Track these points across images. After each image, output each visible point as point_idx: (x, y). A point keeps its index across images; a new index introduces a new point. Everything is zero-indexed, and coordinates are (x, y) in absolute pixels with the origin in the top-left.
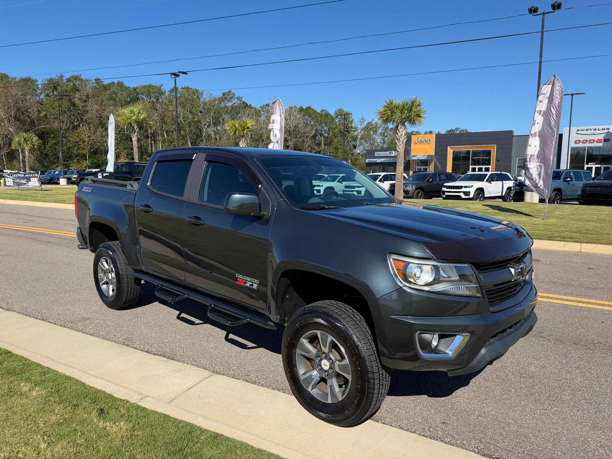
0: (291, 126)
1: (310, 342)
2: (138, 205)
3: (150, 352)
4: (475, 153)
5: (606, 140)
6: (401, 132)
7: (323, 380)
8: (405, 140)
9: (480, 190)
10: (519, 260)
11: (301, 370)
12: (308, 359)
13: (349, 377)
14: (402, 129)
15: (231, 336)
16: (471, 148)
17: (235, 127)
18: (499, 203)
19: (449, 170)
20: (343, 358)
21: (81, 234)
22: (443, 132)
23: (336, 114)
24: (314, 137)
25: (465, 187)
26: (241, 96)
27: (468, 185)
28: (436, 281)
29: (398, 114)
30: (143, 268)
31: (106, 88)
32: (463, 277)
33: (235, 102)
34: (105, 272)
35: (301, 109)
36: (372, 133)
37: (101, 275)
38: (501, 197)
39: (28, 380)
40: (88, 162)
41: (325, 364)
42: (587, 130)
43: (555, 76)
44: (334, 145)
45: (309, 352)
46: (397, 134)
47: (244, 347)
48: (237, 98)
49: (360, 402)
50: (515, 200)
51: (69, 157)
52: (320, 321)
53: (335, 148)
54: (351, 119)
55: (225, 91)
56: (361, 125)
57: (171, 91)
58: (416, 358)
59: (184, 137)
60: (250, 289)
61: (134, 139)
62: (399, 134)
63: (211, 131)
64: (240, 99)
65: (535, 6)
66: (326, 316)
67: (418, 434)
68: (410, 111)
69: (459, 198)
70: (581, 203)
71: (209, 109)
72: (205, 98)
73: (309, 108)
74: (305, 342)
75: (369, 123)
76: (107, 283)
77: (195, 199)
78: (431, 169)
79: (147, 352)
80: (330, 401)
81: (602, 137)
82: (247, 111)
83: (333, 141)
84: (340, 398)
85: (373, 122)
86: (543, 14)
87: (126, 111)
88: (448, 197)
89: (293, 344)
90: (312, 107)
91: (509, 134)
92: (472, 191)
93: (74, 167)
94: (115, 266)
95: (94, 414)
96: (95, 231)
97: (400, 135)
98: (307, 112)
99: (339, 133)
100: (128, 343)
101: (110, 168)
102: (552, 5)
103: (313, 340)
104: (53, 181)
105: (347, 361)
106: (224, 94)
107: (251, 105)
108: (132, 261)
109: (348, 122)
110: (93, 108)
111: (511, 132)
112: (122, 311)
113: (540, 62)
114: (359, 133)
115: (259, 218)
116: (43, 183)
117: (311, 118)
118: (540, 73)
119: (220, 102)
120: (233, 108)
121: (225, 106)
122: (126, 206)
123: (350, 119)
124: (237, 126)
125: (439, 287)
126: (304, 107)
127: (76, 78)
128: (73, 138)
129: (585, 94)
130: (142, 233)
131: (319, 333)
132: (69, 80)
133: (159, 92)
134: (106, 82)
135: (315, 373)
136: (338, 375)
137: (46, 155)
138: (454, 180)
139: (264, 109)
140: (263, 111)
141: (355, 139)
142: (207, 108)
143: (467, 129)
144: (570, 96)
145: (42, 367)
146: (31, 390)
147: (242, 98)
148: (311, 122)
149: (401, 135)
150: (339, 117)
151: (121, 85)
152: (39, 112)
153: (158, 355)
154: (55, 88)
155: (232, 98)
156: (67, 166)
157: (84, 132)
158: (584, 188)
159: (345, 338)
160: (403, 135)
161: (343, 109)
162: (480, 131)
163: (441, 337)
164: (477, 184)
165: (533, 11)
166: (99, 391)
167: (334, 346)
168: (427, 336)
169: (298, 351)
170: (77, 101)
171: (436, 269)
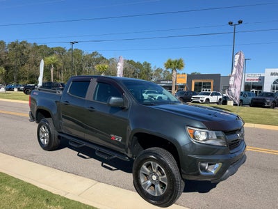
1: (147, 167)
2: (62, 101)
4: (204, 83)
5: (260, 79)
7: (153, 185)
9: (208, 99)
10: (239, 130)
11: (142, 180)
12: (145, 175)
13: (166, 184)
14: (175, 72)
15: (104, 164)
16: (202, 81)
18: (216, 105)
19: (193, 90)
20: (163, 175)
21: (31, 115)
22: (190, 74)
23: (143, 64)
24: (134, 73)
25: (201, 98)
28: (208, 139)
29: (173, 65)
30: (63, 131)
31: (38, 47)
32: (218, 138)
33: (98, 56)
34: (43, 133)
35: (128, 61)
36: (159, 73)
37: (41, 134)
38: (217, 103)
39: (9, 185)
40: (28, 81)
41: (154, 178)
45: (146, 172)
47: (111, 169)
49: (171, 195)
50: (223, 104)
51: (19, 78)
52: (153, 157)
54: (150, 66)
56: (154, 69)
57: (69, 50)
58: (198, 174)
59: (74, 71)
60: (117, 141)
61: (52, 71)
63: (87, 69)
64: (101, 55)
66: (156, 154)
69: (199, 102)
70: (251, 106)
71: (86, 59)
72: (85, 54)
73: (131, 61)
74: (144, 167)
75: (158, 68)
76: (44, 138)
77: (91, 99)
78: (185, 89)
80: (156, 195)
81: (258, 78)
82: (104, 61)
83: (142, 76)
84: (162, 193)
86: (235, 25)
87: (49, 58)
88: (194, 102)
89: (139, 168)
90: (133, 60)
91: (219, 76)
92: (204, 100)
93: (21, 83)
94: (49, 130)
95: (44, 202)
96: (39, 113)
98: (131, 62)
99: (145, 72)
100: (55, 167)
101: (40, 84)
102: (238, 22)
103: (149, 166)
104: (10, 89)
105: (165, 176)
106: (93, 53)
107: (105, 58)
108: (58, 128)
110: (32, 56)
114: (153, 73)
115: (123, 109)
116: (7, 90)
117: (132, 65)
119: (91, 56)
120: (97, 59)
121: (94, 58)
122: (56, 102)
124: (101, 67)
125: (209, 142)
127: (24, 42)
128: (22, 69)
130: (63, 117)
131: (152, 162)
132: (21, 43)
133: (64, 51)
134: (39, 45)
135: (149, 182)
136: (160, 183)
137: (8, 77)
138: (197, 95)
141: (152, 75)
142: (85, 59)
145: (15, 179)
146: (11, 190)
148: (132, 67)
149: (174, 74)
150: (145, 65)
151: (46, 46)
152: (6, 57)
154: (14, 46)
155: (97, 54)
156: (18, 83)
157: (27, 67)
158: (252, 100)
159: (165, 165)
163: (209, 165)
164: (206, 97)
165: (231, 23)
166: (45, 191)
167: (159, 169)
168: (203, 164)
169: (141, 171)
170: (24, 53)
171: (207, 133)
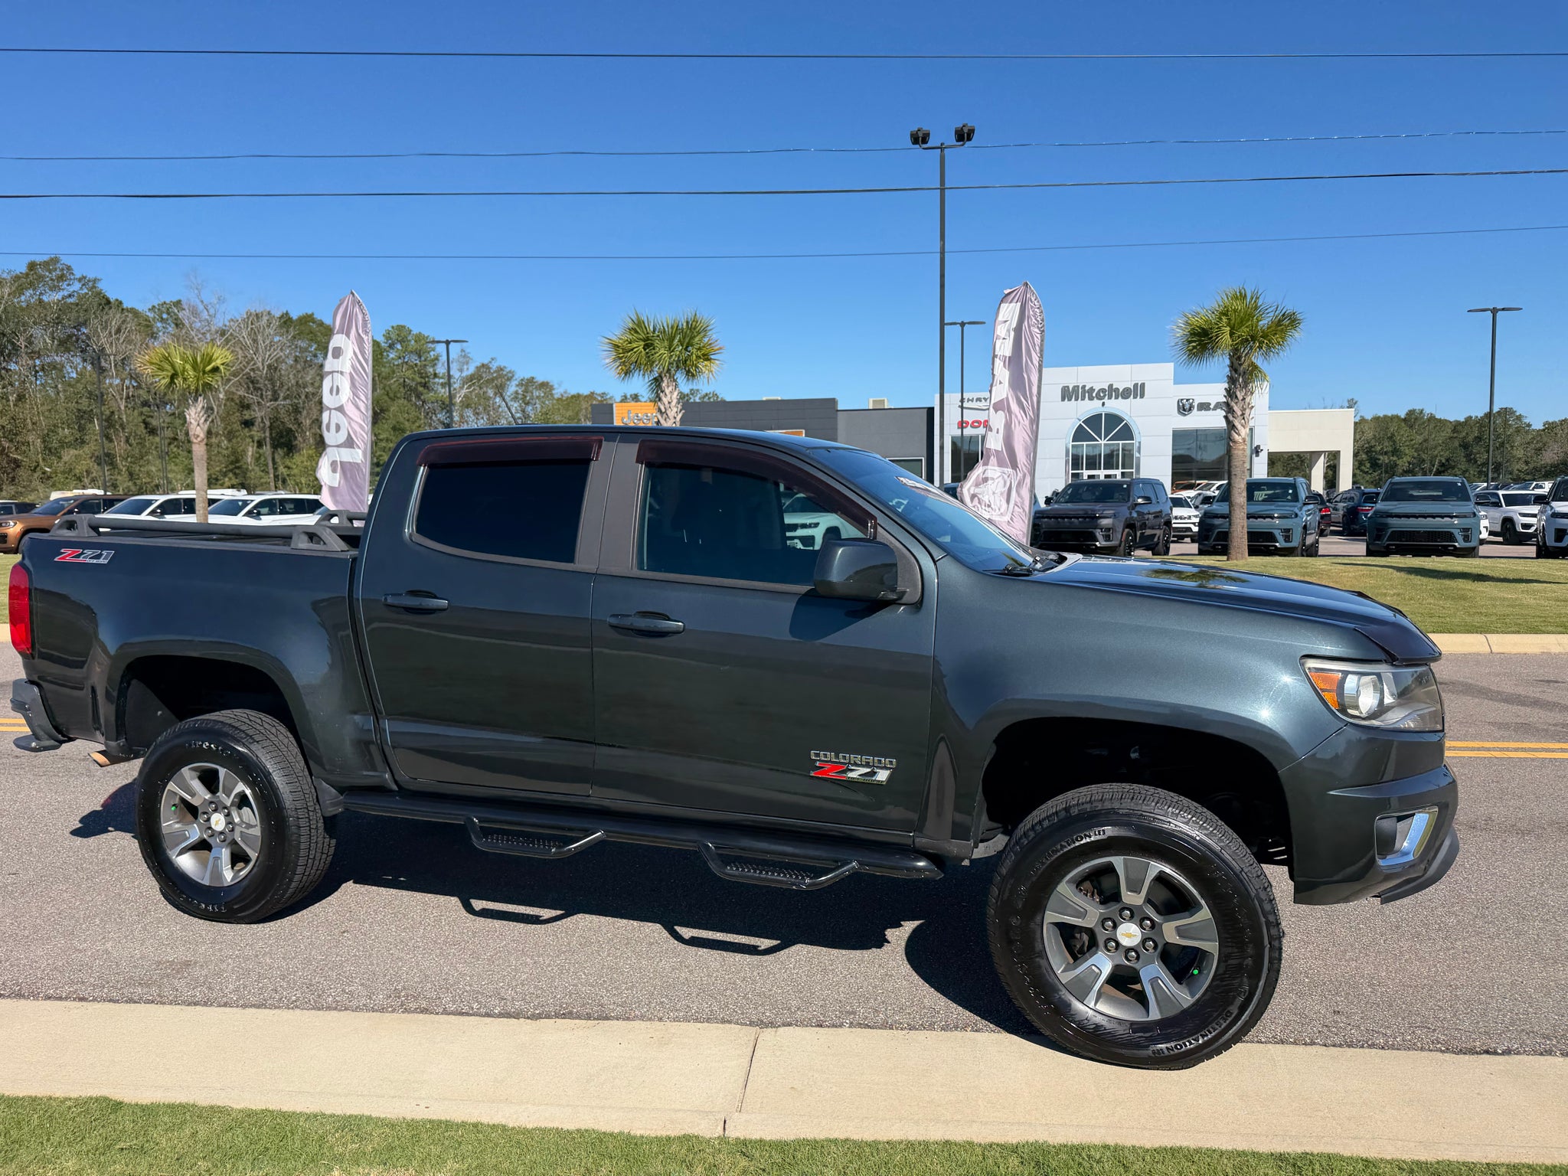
0: (260, 365)
3: (518, 1014)
6: (669, 396)
8: (680, 415)
14: (670, 388)
17: (173, 366)
23: (388, 337)
25: (804, 526)
26: (91, 276)
27: (808, 522)
29: (663, 350)
33: (74, 290)
35: (286, 321)
36: (491, 393)
42: (979, 400)
43: (1026, 284)
44: (392, 422)
46: (660, 399)
47: (752, 950)
48: (80, 280)
53: (394, 429)
54: (432, 353)
55: (39, 259)
56: (461, 370)
60: (860, 785)
62: (665, 400)
64: (91, 284)
65: (925, 128)
67: (1320, 1045)
68: (687, 347)
75: (483, 365)
79: (508, 1015)
82: (115, 319)
83: (388, 410)
84: (1184, 999)
85: (494, 366)
86: (941, 148)
90: (318, 316)
91: (829, 406)
96: (136, 687)
97: (666, 403)
98: (303, 327)
99: (402, 389)
102: (957, 132)
106: (32, 266)
107: (121, 303)
109: (425, 360)
111: (833, 402)
112: (272, 924)
113: (942, 253)
114: (455, 391)
117: (315, 346)
118: (942, 276)
119: (20, 291)
120: (64, 308)
121: (41, 301)
123: (429, 352)
124: (178, 361)
126: (294, 316)
129: (984, 323)
135: (1103, 960)
139: (165, 316)
140: (162, 320)
143: (717, 392)
144: (959, 327)
147: (95, 281)
148: (315, 356)
149: (669, 403)
150: (399, 346)
153: (548, 1017)
155: (61, 278)
158: (1037, 521)
160: (673, 403)
161: (409, 325)
162: (764, 399)
163: (1399, 820)
165: (920, 138)
171: (1381, 683)
